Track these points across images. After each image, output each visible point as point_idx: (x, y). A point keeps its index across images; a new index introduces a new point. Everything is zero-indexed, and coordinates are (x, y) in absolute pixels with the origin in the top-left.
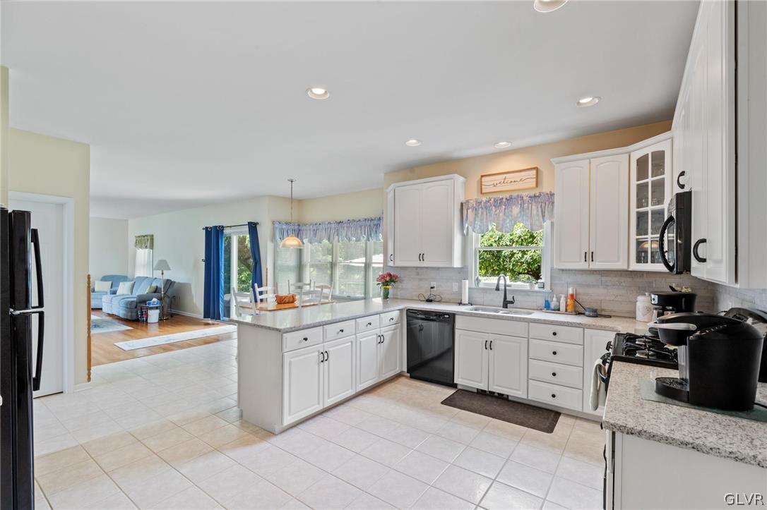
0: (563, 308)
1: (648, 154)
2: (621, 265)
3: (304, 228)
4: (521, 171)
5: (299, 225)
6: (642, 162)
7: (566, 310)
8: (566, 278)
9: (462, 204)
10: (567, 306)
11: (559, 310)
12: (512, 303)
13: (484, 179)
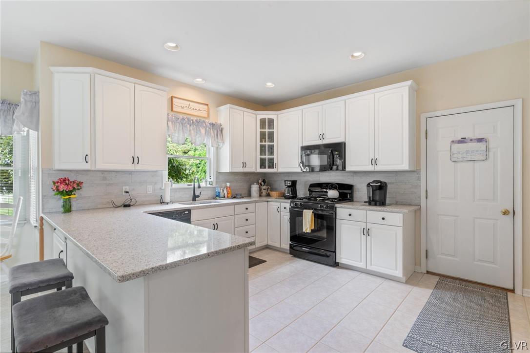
1: (266, 118)
2: (253, 170)
4: (199, 103)
6: (263, 121)
7: (228, 197)
8: (224, 178)
10: (228, 194)
11: (224, 197)
12: (198, 196)
13: (174, 99)
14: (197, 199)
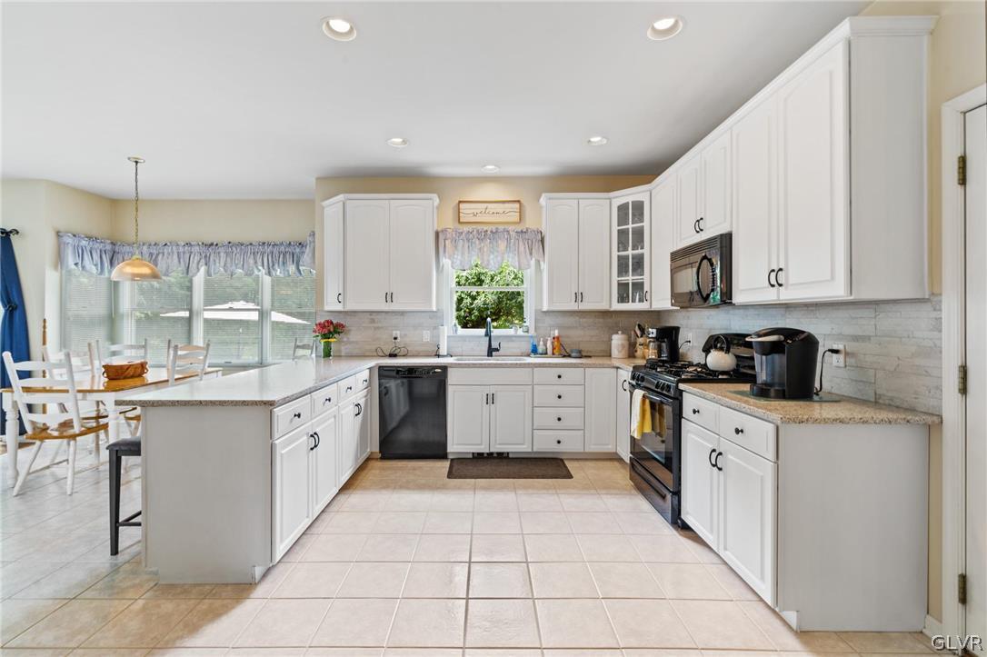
0: (550, 351)
1: (628, 203)
2: (604, 306)
3: (127, 249)
4: (504, 202)
5: (113, 244)
6: (623, 209)
7: (553, 354)
8: (549, 320)
9: (437, 234)
10: (554, 349)
11: (546, 354)
12: (497, 350)
13: (462, 206)
14: (494, 353)
